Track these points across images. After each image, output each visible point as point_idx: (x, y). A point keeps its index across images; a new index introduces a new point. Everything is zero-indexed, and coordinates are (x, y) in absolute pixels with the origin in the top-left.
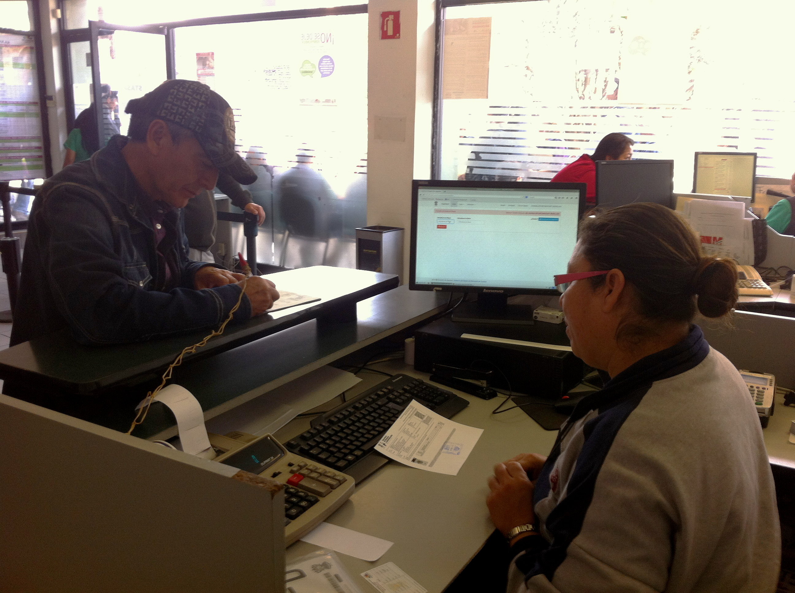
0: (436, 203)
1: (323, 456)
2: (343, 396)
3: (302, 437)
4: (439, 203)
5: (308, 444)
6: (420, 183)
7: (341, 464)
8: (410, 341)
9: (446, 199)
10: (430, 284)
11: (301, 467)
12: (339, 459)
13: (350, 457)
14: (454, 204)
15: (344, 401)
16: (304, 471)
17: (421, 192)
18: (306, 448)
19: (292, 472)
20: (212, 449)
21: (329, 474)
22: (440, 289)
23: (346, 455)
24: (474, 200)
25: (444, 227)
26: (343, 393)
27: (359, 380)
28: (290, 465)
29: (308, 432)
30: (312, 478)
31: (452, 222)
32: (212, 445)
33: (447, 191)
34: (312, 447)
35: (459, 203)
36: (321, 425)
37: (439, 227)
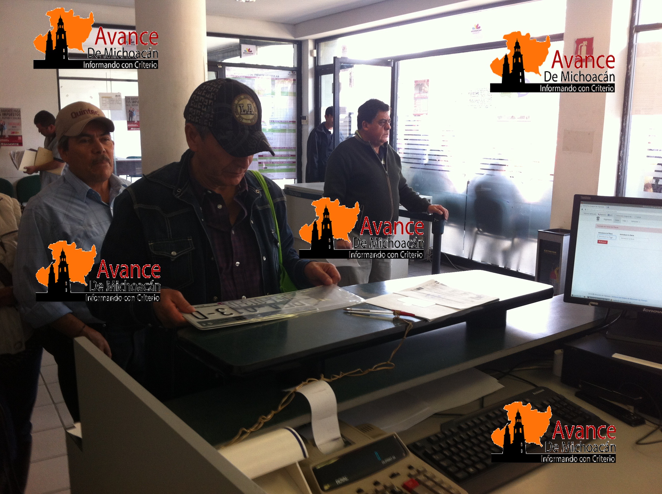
0: (598, 218)
1: (444, 464)
2: (482, 400)
3: (428, 439)
4: (601, 218)
5: (433, 449)
6: (583, 198)
7: (460, 475)
8: (559, 352)
9: (609, 215)
10: (586, 297)
11: (419, 472)
12: (460, 469)
13: (471, 470)
14: (617, 221)
15: (482, 405)
16: (421, 478)
17: (584, 207)
18: (429, 452)
19: (410, 475)
20: (341, 440)
21: (445, 486)
22: (597, 304)
23: (468, 466)
24: (639, 217)
25: (606, 242)
26: (483, 398)
27: (501, 386)
28: (410, 467)
29: (436, 435)
30: (427, 487)
31: (614, 238)
32: (342, 435)
33: (610, 207)
34: (435, 452)
35: (622, 219)
36: (450, 430)
37: (599, 242)
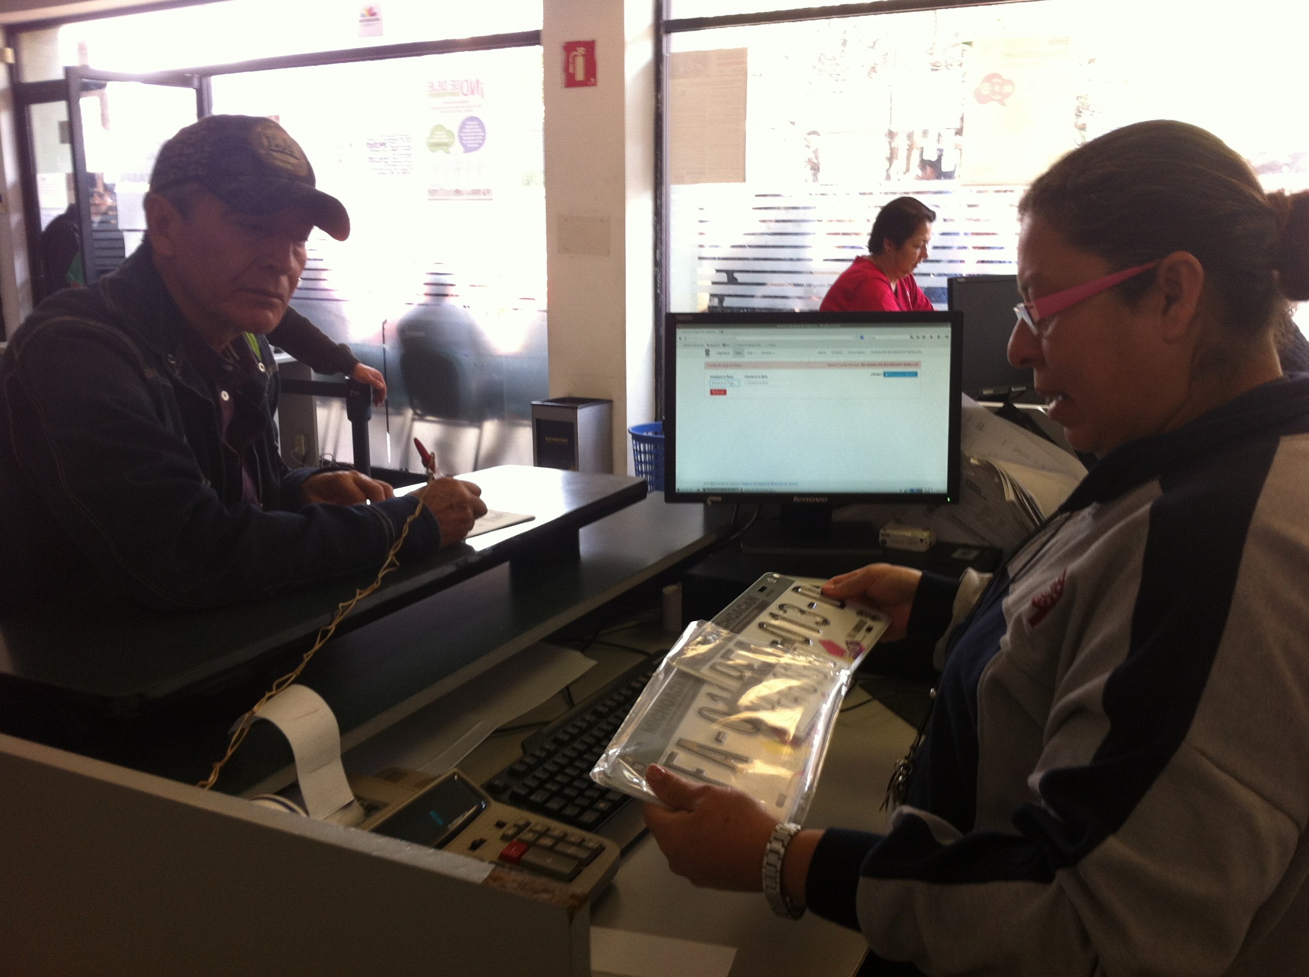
0: (707, 353)
1: (554, 805)
2: (567, 693)
3: (511, 772)
4: (713, 351)
5: (526, 786)
6: (679, 318)
7: (589, 817)
8: (669, 590)
9: (724, 345)
10: (701, 490)
11: (520, 829)
12: (583, 810)
13: (602, 805)
14: (739, 353)
15: (571, 703)
16: (528, 836)
17: (683, 335)
18: (523, 792)
19: (504, 838)
20: (356, 804)
21: (573, 839)
22: (719, 499)
23: (594, 801)
24: (772, 345)
25: (723, 392)
26: (567, 688)
27: (592, 663)
28: (500, 825)
29: (522, 762)
30: (543, 848)
31: (736, 383)
32: (356, 796)
33: (725, 330)
34: (532, 791)
35: (746, 350)
36: (542, 749)
37: (713, 392)
